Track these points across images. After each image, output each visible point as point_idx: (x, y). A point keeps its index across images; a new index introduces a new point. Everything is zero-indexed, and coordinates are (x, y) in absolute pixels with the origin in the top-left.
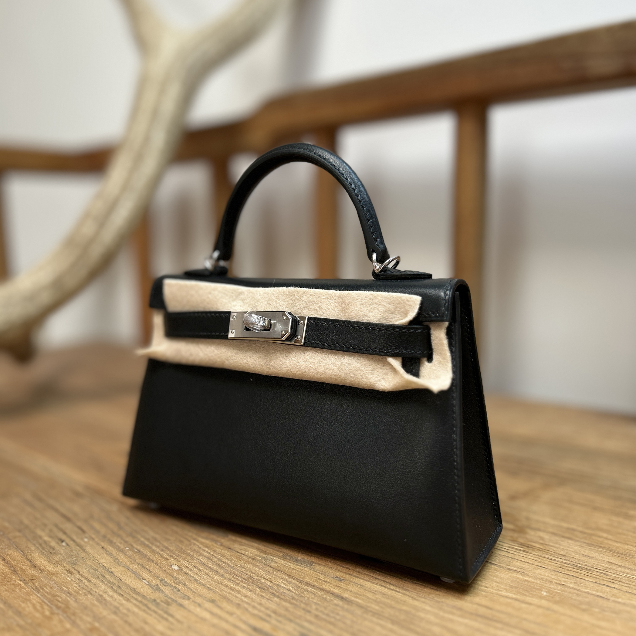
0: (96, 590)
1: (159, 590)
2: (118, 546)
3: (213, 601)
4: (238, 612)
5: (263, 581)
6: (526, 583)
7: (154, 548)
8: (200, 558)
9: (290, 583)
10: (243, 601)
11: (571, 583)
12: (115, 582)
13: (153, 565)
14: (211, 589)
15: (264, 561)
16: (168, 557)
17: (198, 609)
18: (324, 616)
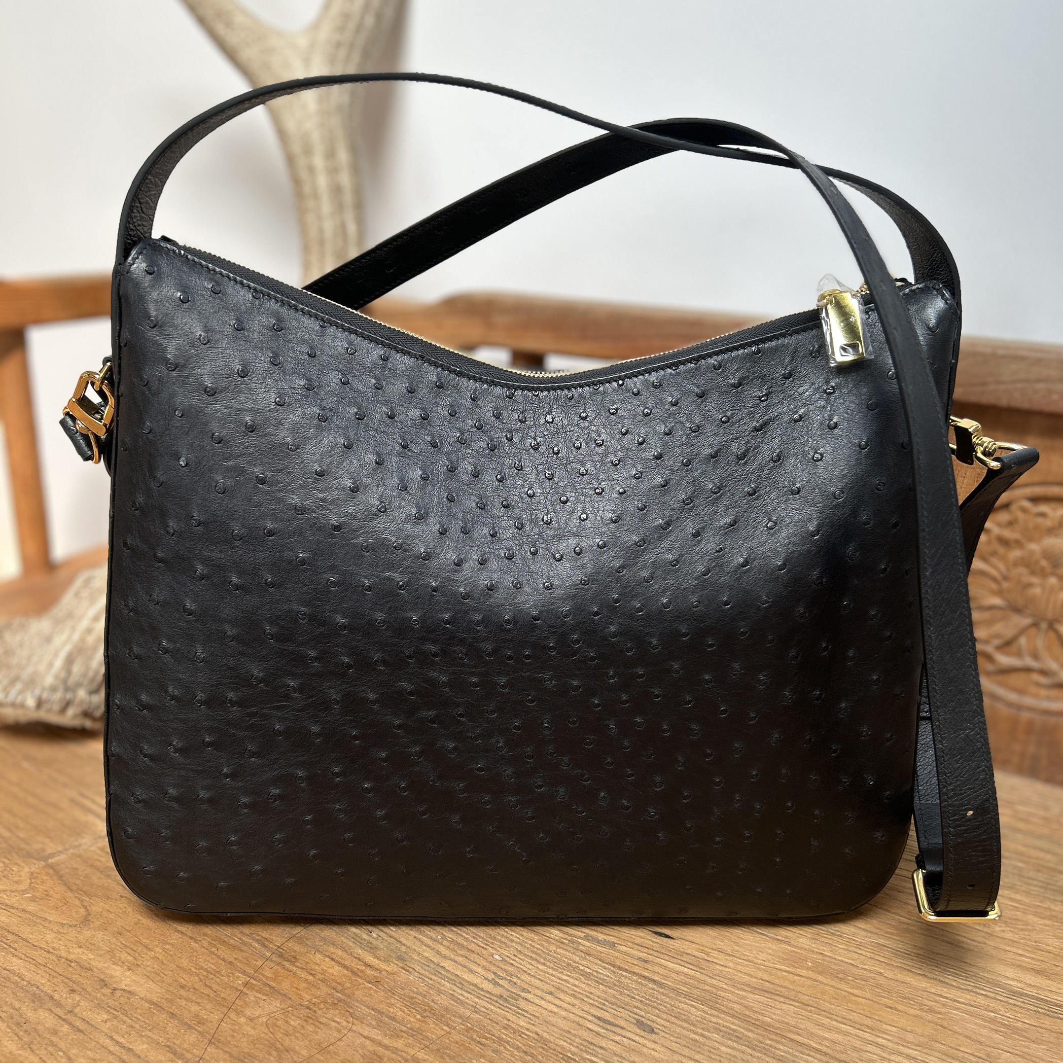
0: (442, 988)
1: (499, 985)
2: (430, 935)
3: (551, 993)
4: (576, 1002)
5: (582, 968)
6: (793, 954)
7: (464, 935)
8: (514, 944)
9: (606, 968)
10: (575, 991)
12: (453, 978)
13: (475, 955)
14: (542, 981)
15: (572, 945)
16: (485, 946)
17: (543, 1002)
18: (647, 1002)
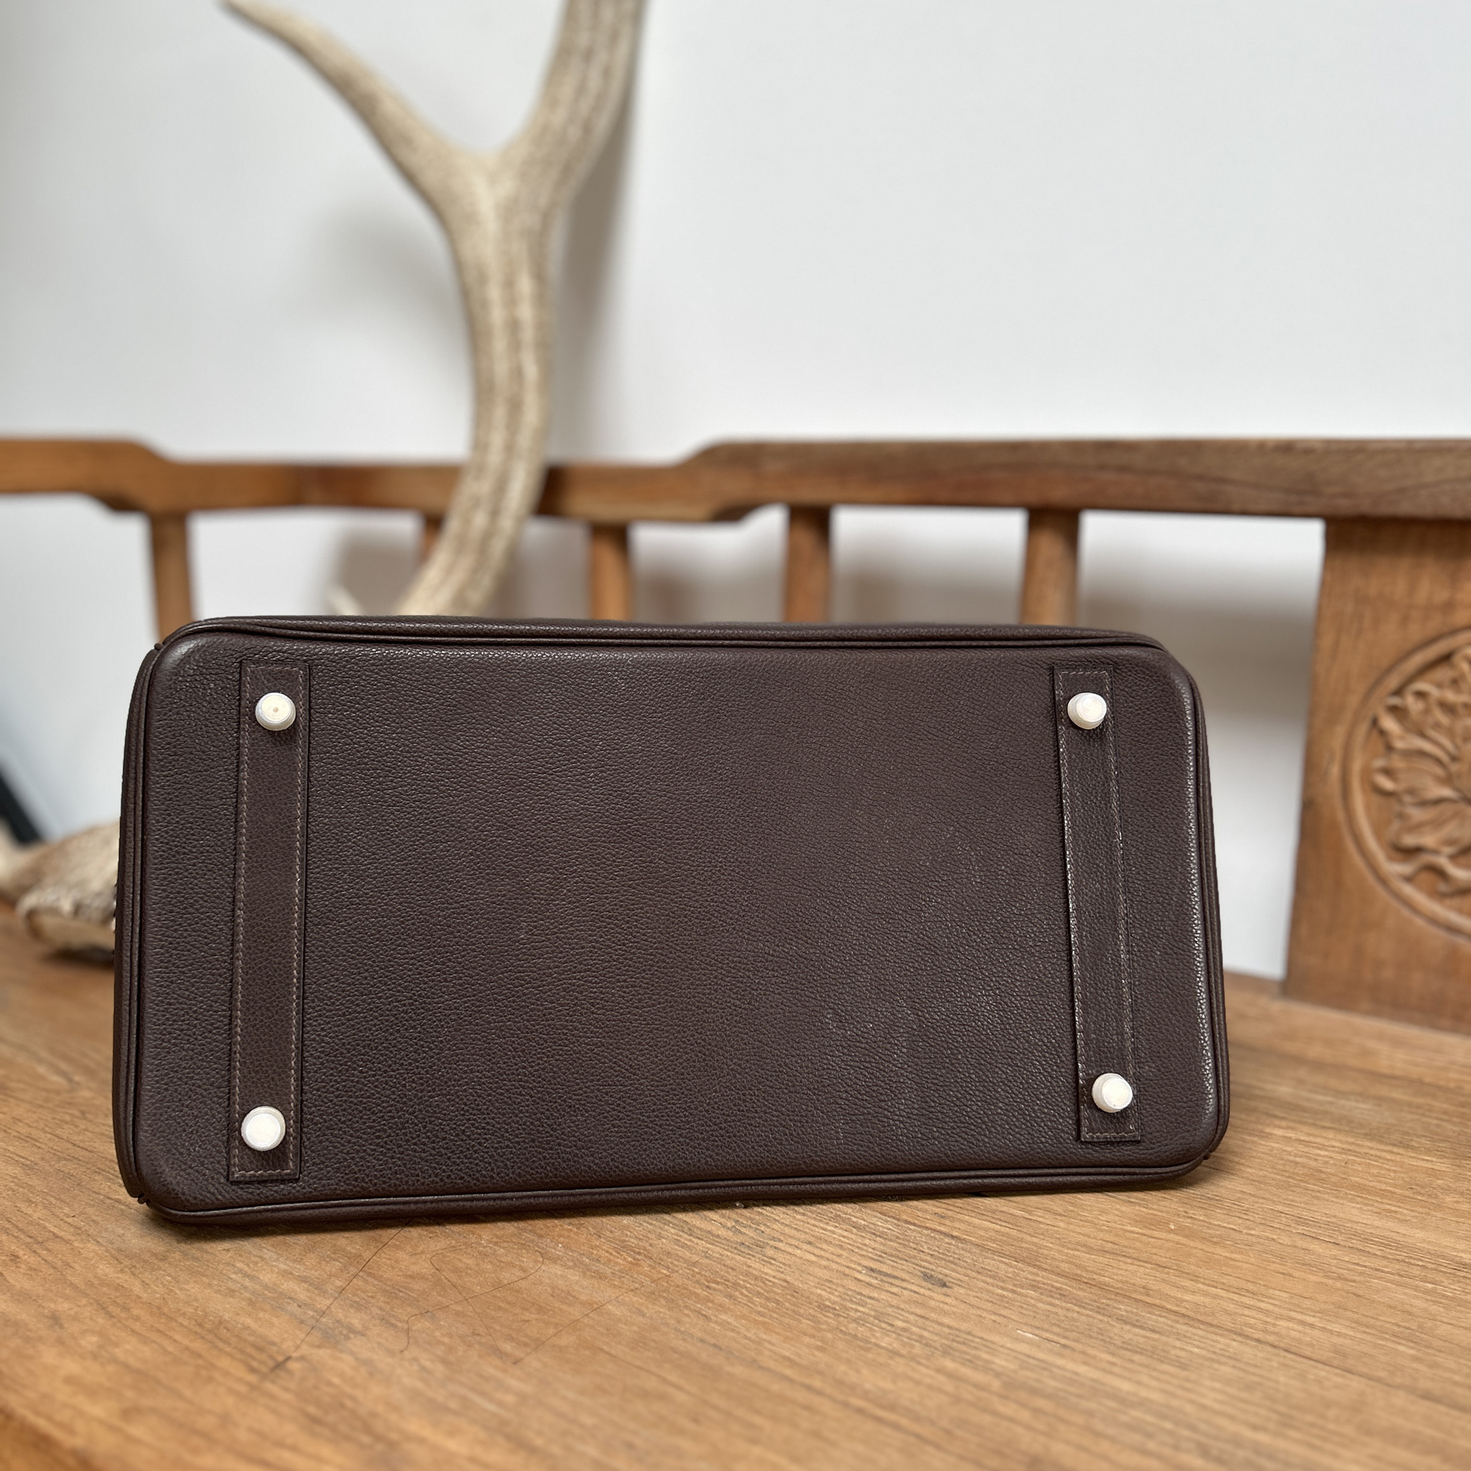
4: (845, 1254)
6: (1151, 1216)
11: (1200, 1215)
17: (798, 1251)
18: (941, 1256)
